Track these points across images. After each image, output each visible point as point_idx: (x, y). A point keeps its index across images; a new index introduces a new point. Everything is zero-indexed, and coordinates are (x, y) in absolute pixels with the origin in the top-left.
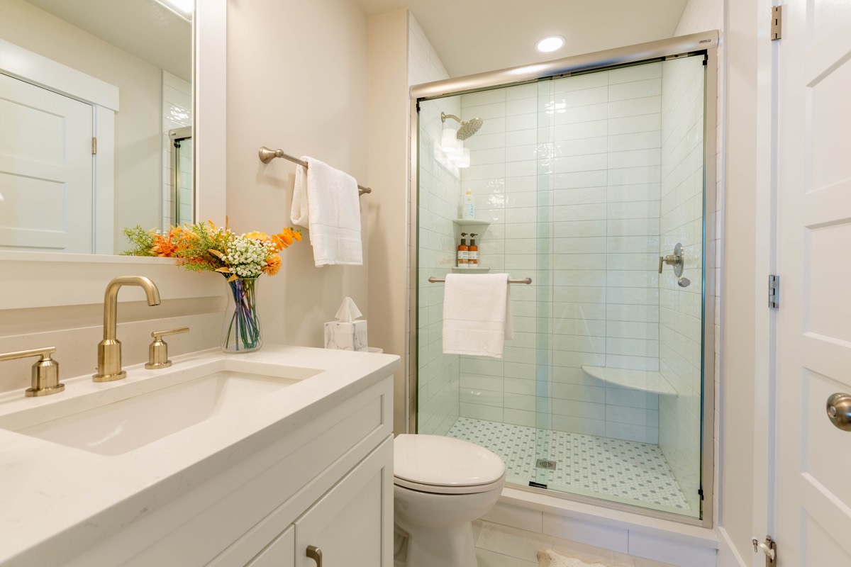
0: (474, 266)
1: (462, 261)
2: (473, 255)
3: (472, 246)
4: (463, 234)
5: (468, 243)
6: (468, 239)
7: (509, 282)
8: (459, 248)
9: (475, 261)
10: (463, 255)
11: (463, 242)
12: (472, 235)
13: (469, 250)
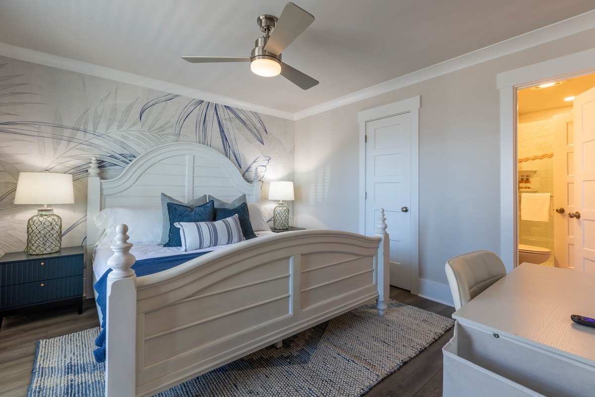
0: (529, 190)
1: (522, 188)
2: (528, 185)
3: (527, 181)
4: (522, 176)
5: (525, 179)
6: (525, 178)
7: (551, 196)
8: (520, 182)
9: (529, 188)
10: (522, 185)
11: (522, 179)
12: (527, 176)
13: (526, 183)
